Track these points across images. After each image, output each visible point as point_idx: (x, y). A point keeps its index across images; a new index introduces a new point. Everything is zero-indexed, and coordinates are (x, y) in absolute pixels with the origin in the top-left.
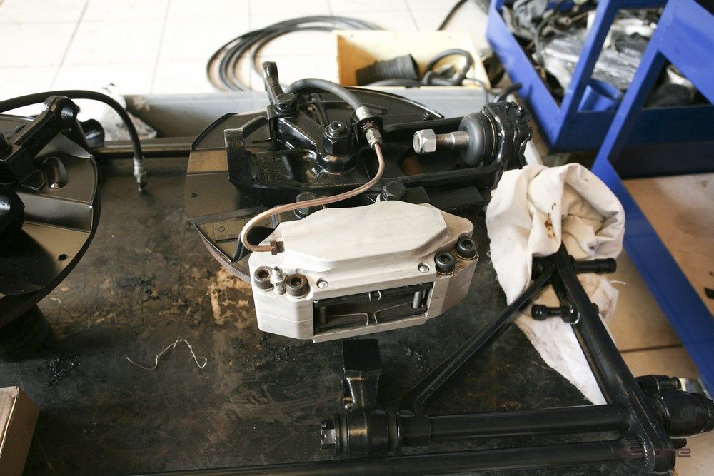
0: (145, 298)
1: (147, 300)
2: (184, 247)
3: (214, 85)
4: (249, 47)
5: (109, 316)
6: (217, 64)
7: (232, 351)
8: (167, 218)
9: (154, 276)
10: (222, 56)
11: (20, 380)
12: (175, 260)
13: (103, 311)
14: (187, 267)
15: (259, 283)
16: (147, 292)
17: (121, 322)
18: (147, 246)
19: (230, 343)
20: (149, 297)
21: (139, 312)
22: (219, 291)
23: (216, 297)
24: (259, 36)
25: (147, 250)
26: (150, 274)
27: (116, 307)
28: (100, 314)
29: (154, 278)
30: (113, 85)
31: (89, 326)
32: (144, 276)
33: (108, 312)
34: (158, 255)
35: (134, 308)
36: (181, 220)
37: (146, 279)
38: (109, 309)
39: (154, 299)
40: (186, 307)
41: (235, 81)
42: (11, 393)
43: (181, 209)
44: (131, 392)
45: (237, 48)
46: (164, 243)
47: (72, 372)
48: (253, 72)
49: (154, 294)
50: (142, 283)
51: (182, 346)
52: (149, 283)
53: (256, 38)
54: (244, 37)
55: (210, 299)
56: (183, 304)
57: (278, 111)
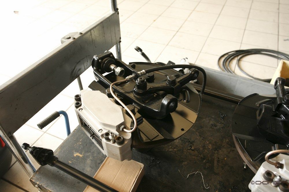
0: (189, 148)
1: (189, 150)
2: (208, 134)
3: (220, 67)
4: (238, 56)
5: (174, 150)
6: (223, 59)
7: (218, 186)
8: (204, 120)
9: (194, 141)
10: (226, 56)
11: (140, 160)
12: (204, 138)
13: (173, 147)
14: (208, 142)
15: (266, 177)
16: (190, 146)
17: (178, 154)
18: (194, 128)
19: (218, 182)
20: (191, 149)
21: (186, 153)
22: (218, 158)
23: (216, 160)
24: (244, 52)
25: (194, 129)
26: (192, 140)
27: (177, 147)
28: (171, 148)
29: (194, 142)
30: (187, 58)
31: (167, 150)
32: (191, 139)
33: (174, 148)
34: (197, 133)
35: (184, 151)
36: (209, 122)
37: (191, 141)
38: (175, 147)
39: (192, 150)
40: (204, 159)
41: (229, 68)
42: (141, 166)
43: (210, 118)
44: (176, 184)
45: (233, 55)
46: (201, 129)
47: (157, 165)
48: (237, 66)
49: (193, 148)
50: (189, 142)
51: (199, 175)
52: (191, 143)
53: (241, 53)
54: (237, 51)
55: (214, 160)
56: (203, 157)
57: (284, 101)
